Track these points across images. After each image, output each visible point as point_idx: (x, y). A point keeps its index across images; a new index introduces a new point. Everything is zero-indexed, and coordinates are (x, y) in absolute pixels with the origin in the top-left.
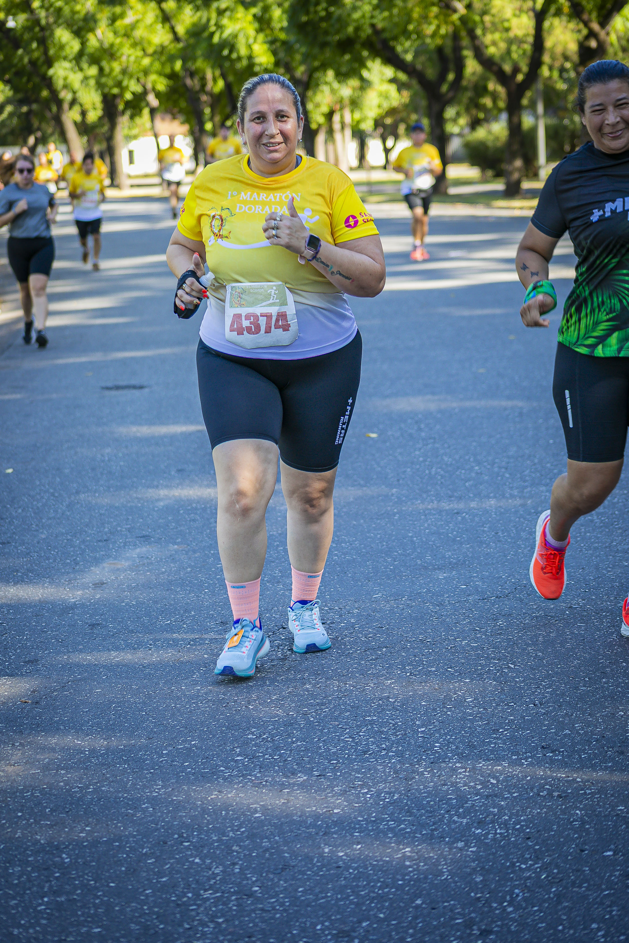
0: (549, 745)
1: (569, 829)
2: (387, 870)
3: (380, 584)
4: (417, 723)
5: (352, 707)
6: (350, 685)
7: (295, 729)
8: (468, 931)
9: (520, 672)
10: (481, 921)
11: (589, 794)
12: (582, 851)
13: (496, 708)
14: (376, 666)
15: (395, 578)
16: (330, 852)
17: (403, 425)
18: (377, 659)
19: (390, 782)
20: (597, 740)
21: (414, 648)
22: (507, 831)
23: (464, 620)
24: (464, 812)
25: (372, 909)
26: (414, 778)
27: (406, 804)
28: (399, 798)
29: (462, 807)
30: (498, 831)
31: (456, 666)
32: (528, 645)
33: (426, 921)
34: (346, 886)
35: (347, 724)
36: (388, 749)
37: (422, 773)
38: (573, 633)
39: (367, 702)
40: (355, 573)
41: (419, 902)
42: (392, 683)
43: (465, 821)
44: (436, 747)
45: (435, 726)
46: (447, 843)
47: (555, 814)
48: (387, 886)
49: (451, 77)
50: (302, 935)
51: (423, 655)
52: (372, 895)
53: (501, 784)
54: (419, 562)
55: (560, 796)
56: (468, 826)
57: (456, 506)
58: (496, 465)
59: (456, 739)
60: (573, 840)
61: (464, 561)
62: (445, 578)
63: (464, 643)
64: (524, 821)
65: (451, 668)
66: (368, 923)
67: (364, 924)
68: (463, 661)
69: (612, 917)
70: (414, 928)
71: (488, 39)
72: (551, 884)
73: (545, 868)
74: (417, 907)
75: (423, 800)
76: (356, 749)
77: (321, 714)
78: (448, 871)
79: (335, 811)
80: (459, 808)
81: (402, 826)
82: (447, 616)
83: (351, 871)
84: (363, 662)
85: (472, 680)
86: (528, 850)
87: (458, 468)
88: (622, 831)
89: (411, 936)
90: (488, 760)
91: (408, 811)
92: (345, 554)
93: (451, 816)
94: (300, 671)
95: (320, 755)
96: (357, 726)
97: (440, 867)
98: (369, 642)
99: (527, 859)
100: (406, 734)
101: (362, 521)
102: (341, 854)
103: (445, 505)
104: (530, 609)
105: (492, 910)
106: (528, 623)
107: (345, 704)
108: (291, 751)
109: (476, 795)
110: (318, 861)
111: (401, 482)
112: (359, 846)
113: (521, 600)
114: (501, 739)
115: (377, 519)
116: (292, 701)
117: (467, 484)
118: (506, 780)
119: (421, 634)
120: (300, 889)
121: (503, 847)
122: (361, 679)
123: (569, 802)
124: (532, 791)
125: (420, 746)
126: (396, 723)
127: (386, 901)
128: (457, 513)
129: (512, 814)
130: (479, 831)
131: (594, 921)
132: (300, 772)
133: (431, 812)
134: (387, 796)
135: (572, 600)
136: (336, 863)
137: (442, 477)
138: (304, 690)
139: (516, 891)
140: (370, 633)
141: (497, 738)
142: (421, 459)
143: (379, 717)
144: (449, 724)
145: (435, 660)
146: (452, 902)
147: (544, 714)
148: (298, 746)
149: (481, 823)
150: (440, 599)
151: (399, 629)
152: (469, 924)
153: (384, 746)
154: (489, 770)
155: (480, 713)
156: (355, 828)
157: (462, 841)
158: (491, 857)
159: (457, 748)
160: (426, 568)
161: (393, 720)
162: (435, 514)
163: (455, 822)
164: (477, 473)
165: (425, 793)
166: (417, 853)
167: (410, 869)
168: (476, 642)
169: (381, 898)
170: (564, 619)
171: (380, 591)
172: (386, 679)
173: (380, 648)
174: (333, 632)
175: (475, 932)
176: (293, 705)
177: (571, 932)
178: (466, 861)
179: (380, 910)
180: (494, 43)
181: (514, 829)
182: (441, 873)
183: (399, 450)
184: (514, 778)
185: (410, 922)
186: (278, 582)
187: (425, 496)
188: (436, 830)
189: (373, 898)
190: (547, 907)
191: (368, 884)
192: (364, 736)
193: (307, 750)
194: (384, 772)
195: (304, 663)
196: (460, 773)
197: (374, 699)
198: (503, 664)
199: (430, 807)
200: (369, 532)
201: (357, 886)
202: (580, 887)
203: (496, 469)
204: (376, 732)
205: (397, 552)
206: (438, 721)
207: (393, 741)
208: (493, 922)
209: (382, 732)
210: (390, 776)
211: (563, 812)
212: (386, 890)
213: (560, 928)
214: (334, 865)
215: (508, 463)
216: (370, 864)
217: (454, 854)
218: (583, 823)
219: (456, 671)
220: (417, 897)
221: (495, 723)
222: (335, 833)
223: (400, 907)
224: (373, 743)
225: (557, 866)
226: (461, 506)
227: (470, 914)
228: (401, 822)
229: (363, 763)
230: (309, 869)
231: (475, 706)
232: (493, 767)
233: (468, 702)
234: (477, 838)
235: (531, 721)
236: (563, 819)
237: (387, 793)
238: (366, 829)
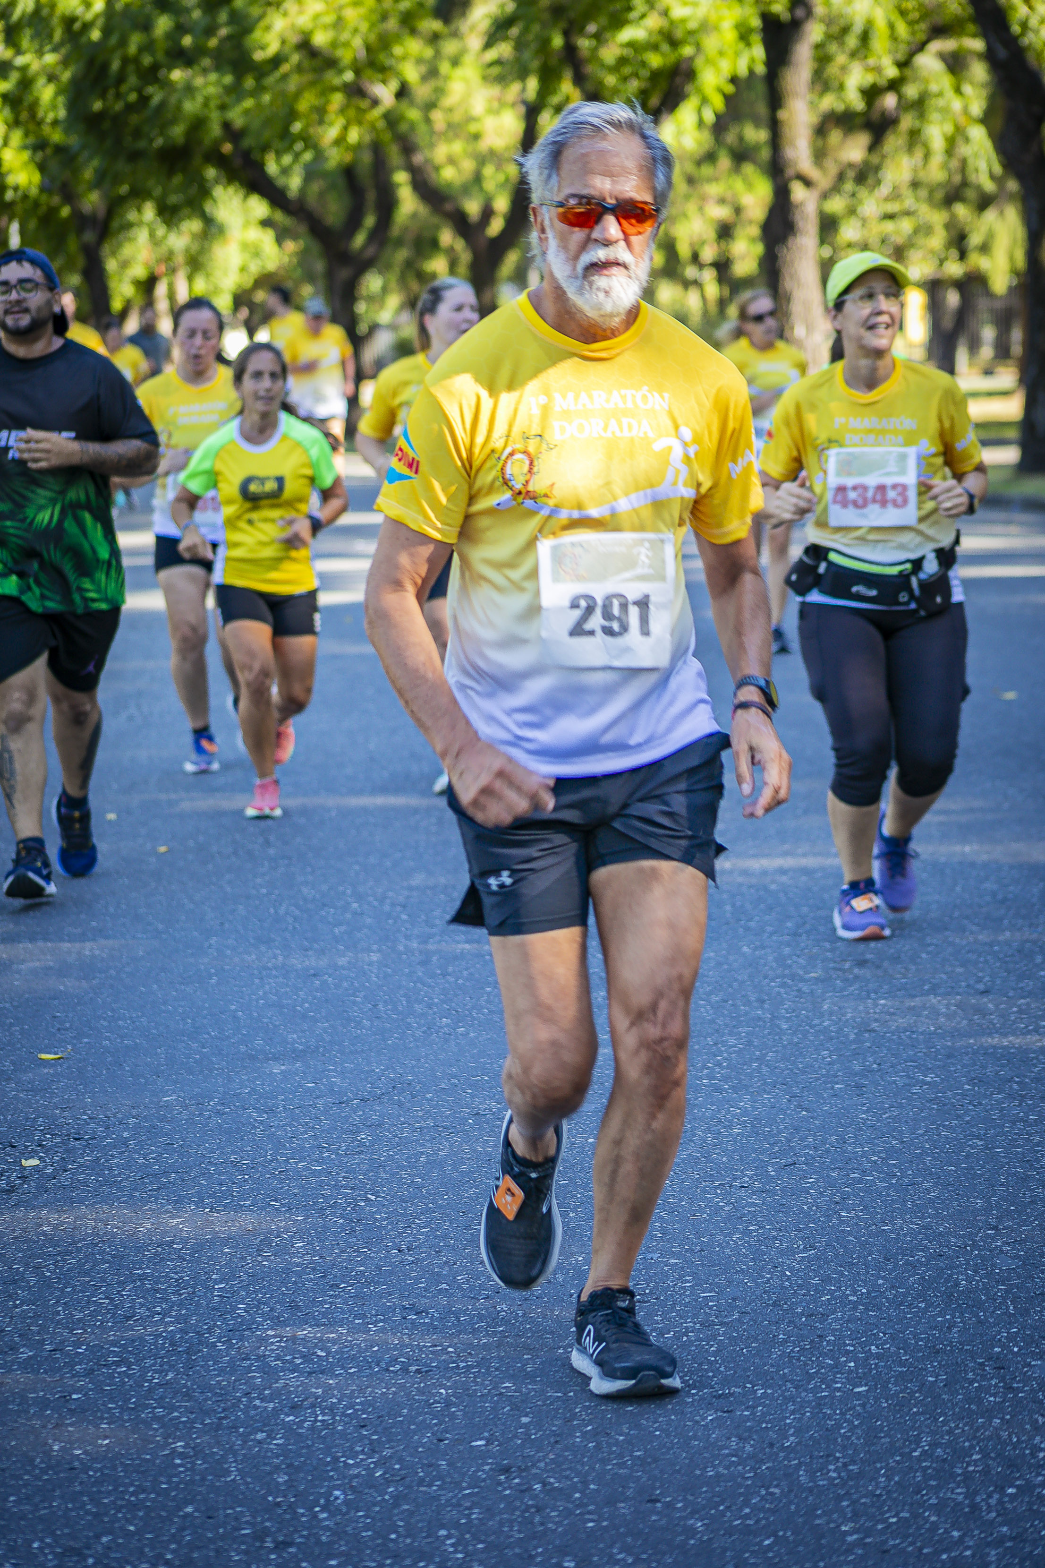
0: (413, 1305)
1: (426, 1413)
2: (146, 1471)
3: (176, 1082)
4: (214, 1277)
5: (114, 1257)
6: (113, 1227)
7: (20, 1288)
8: (258, 1544)
9: (384, 1206)
10: (279, 1530)
11: (464, 1367)
12: (441, 1440)
13: (339, 1256)
14: (156, 1199)
15: (201, 1071)
16: (62, 1449)
17: (238, 836)
18: (159, 1189)
19: (163, 1358)
20: (487, 1298)
21: (221, 1173)
22: (333, 1418)
23: (306, 1132)
24: (271, 1394)
25: (118, 1520)
26: (200, 1351)
27: (185, 1386)
28: (175, 1378)
29: (270, 1388)
30: (320, 1418)
31: (284, 1199)
32: (401, 1168)
33: (196, 1533)
34: (81, 1493)
35: (103, 1280)
36: (165, 1314)
37: (214, 1345)
38: (475, 1151)
39: (138, 1250)
40: (136, 1066)
41: (189, 1509)
42: (181, 1223)
43: (271, 1405)
44: (239, 1309)
45: (242, 1281)
46: (241, 1435)
47: (408, 1395)
48: (144, 1491)
49: (370, 221)
50: (10, 1555)
51: (234, 1183)
52: (120, 1502)
53: (333, 1357)
54: (243, 1048)
55: (418, 1371)
56: (276, 1412)
57: (314, 963)
58: (388, 901)
59: (272, 1297)
60: (429, 1427)
61: (317, 1048)
62: (283, 1072)
63: (300, 1165)
64: (361, 1403)
65: (276, 1201)
66: (110, 1537)
67: (104, 1539)
68: (296, 1191)
69: (470, 1521)
70: (179, 1543)
71: (441, 152)
72: (388, 1483)
73: (382, 1463)
74: (187, 1515)
75: (211, 1379)
76: (114, 1314)
77: (63, 1266)
78: (238, 1470)
79: (74, 1396)
80: (265, 1389)
81: (176, 1414)
82: (278, 1127)
83: (91, 1473)
84: (137, 1194)
85: (307, 1217)
86: (360, 1441)
87: (324, 905)
88: (503, 1414)
89: (173, 1552)
90: (318, 1325)
91: (187, 1394)
92: (122, 1037)
93: (251, 1400)
94: (34, 1208)
95: (59, 1322)
96: (118, 1283)
97: (226, 1466)
98: (150, 1165)
99: (357, 1452)
100: (194, 1293)
101: (155, 987)
102: (78, 1452)
103: (296, 962)
104: (413, 1117)
105: (295, 1516)
106: (406, 1137)
107: (102, 1252)
108: (11, 1317)
109: (293, 1371)
110: (42, 1462)
111: (227, 926)
112: (107, 1442)
113: (400, 1104)
114: (341, 1297)
115: (181, 984)
116: (18, 1250)
117: (336, 931)
118: (340, 1352)
119: (233, 1153)
120: (12, 1499)
121: (325, 1437)
122: (131, 1217)
123: (432, 1379)
124: (378, 1365)
125: (214, 1309)
126: (181, 1278)
127: (139, 1510)
128: (315, 975)
129: (344, 1395)
130: (291, 1418)
131: (443, 1527)
132: (24, 1346)
133: (221, 1395)
134: (157, 1376)
135: (481, 1103)
136: (69, 1463)
137: (296, 919)
138: (38, 1234)
139: (337, 1493)
140: (152, 1152)
141: (335, 1296)
142: (264, 891)
143: (154, 1269)
144: (263, 1279)
145: (252, 1190)
146: (238, 1509)
147: (413, 1262)
148: (24, 1311)
149: (295, 1408)
150: (270, 1103)
151: (198, 1146)
152: (260, 1535)
153: (158, 1309)
154: (316, 1338)
155: (314, 1262)
156: (102, 1418)
157: (263, 1432)
158: (304, 1451)
159: (272, 1310)
160: (252, 1058)
161: (176, 1273)
162: (276, 977)
163: (256, 1407)
164: (355, 913)
165: (214, 1370)
166: (193, 1448)
167: (181, 1469)
168: (320, 1164)
169: (133, 1507)
170: (464, 1131)
171: (174, 1092)
172: (171, 1217)
173: (165, 1173)
174: (92, 1152)
175: (267, 1545)
176: (20, 1255)
177: (408, 1541)
178: (265, 1457)
179: (129, 1522)
180: (452, 161)
181: (343, 1414)
182: (228, 1472)
183: (228, 877)
184: (352, 1349)
185: (173, 1535)
186: (9, 1079)
187: (263, 948)
188: (225, 1418)
189: (122, 1507)
190: (378, 1512)
191: (115, 1489)
192: (128, 1296)
193: (37, 1316)
194: (155, 1344)
195: (42, 1196)
196: (272, 1343)
197: (149, 1245)
198: (360, 1195)
199: (221, 1389)
200: (165, 1003)
201: (99, 1492)
202: (430, 1485)
203: (387, 908)
204: (148, 1290)
205: (209, 1034)
206: (246, 1273)
207: (173, 1302)
208: (296, 1531)
209: (157, 1291)
210: (163, 1348)
211: (421, 1392)
212: (142, 1496)
213: (393, 1536)
214: (67, 1466)
215: (408, 897)
216: (122, 1463)
217: (250, 1449)
218: (448, 1404)
219: (283, 1205)
220: (187, 1503)
221: (335, 1276)
222: (70, 1425)
223: (161, 1516)
224: (142, 1305)
225: (400, 1460)
226: (323, 962)
227: (262, 1522)
228: (173, 1408)
229: (124, 1332)
230: (28, 1472)
231: (308, 1253)
232: (323, 1334)
233: (297, 1248)
234: (288, 1427)
235: (391, 1273)
236: (418, 1401)
237: (155, 1371)
238: (120, 1418)
